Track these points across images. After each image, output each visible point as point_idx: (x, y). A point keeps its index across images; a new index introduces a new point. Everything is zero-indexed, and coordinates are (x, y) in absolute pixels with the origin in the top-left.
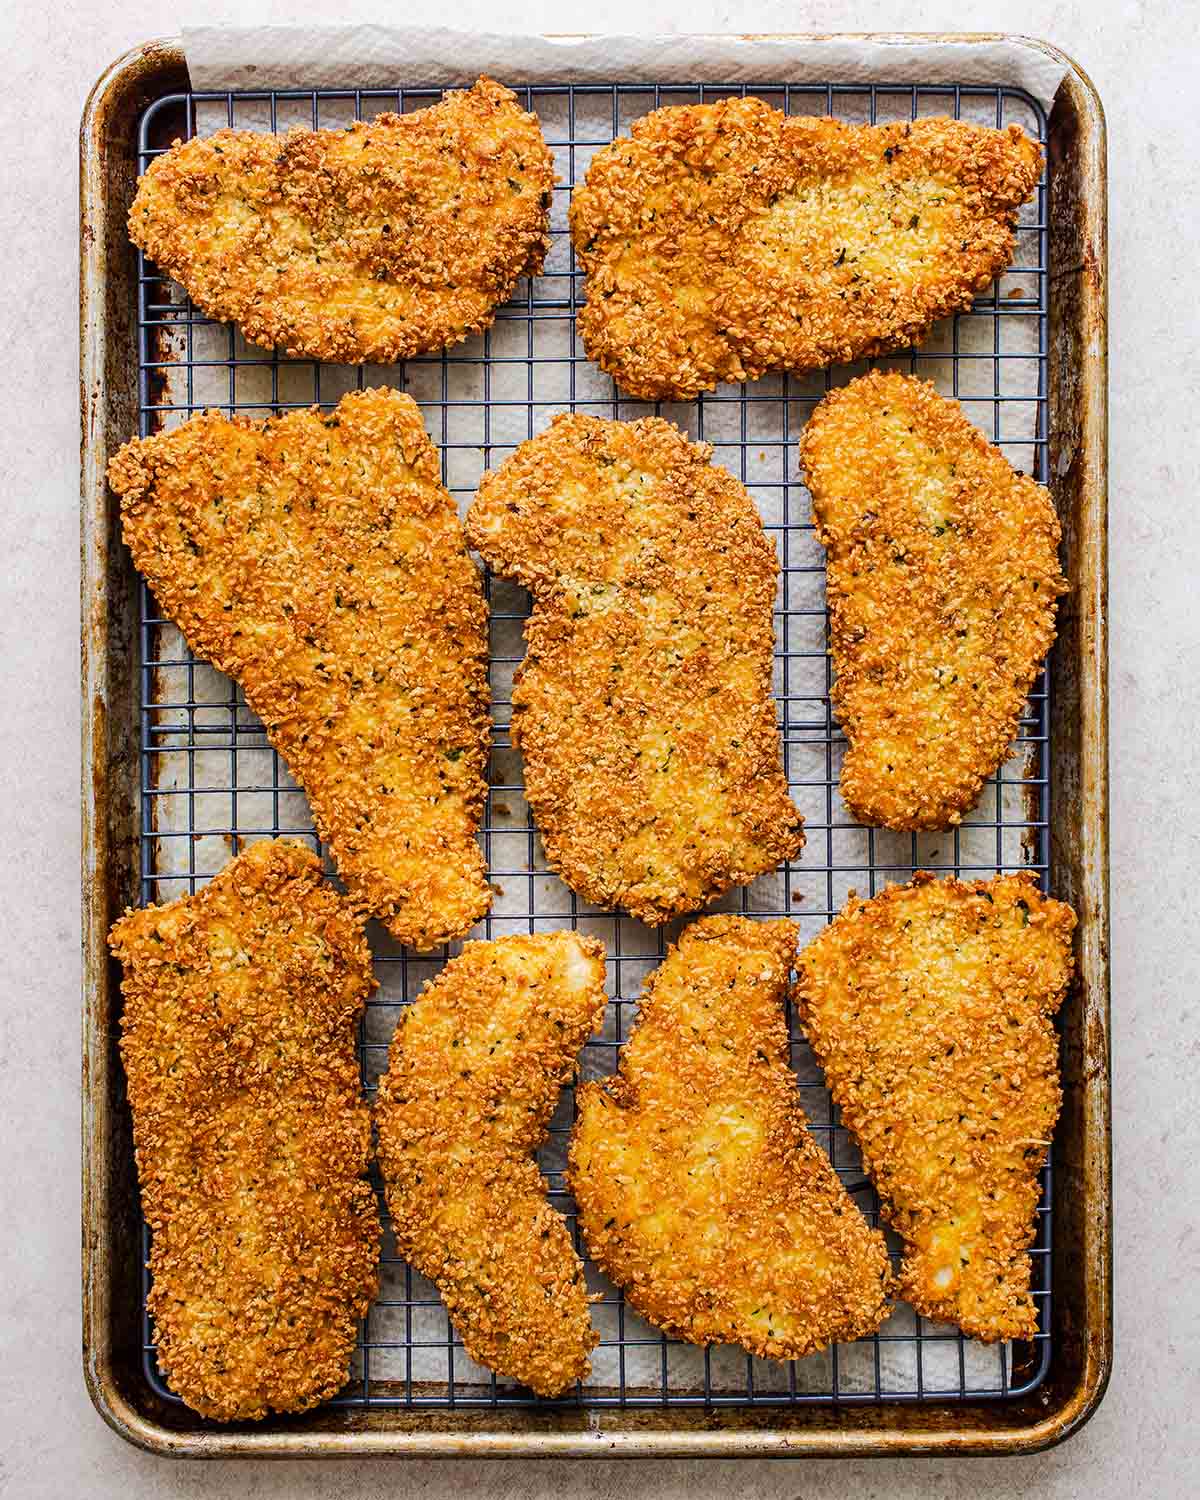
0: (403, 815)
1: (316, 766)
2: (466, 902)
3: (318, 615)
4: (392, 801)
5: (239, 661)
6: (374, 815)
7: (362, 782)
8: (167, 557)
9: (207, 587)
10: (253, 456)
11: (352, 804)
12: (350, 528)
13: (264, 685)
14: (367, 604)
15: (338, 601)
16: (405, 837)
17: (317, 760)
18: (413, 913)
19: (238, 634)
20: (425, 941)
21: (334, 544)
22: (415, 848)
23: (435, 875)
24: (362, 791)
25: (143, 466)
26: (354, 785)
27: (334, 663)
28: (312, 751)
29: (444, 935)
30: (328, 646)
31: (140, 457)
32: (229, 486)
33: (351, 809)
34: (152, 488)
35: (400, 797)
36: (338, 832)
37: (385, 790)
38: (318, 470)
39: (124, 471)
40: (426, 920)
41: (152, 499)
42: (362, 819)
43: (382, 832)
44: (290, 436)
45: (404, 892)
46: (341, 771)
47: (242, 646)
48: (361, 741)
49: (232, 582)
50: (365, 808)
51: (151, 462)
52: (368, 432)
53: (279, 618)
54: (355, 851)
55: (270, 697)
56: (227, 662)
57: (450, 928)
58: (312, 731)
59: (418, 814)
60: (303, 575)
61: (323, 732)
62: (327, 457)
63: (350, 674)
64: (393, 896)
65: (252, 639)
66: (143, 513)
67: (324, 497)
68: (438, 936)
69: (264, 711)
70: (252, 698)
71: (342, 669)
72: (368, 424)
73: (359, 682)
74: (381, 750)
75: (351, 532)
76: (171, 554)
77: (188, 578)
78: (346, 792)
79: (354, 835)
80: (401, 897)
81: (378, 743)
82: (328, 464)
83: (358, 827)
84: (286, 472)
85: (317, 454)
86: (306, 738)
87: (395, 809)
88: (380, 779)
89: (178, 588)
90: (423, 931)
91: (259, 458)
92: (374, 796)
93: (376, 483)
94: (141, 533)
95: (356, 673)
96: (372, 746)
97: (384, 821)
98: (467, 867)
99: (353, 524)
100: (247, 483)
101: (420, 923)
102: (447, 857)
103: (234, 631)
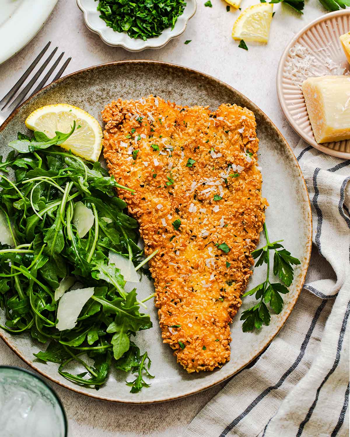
0: (198, 304)
1: (164, 270)
2: (217, 352)
3: (185, 201)
4: (194, 296)
5: (142, 211)
6: (185, 300)
7: (183, 283)
8: (120, 155)
9: (134, 174)
10: (173, 120)
11: (175, 292)
12: (210, 165)
13: (151, 225)
14: (208, 201)
15: (195, 197)
16: (196, 314)
17: (165, 267)
18: (190, 351)
19: (144, 199)
20: (193, 366)
21: (200, 170)
22: (200, 320)
23: (206, 336)
24: (182, 287)
25: (120, 112)
26: (180, 283)
27: (186, 224)
28: (165, 262)
29: (202, 365)
30: (185, 216)
31: (120, 108)
32: (158, 131)
33: (175, 294)
34: (122, 123)
35: (199, 294)
36: (165, 303)
37: (193, 290)
38: (202, 135)
39: (111, 112)
40: (196, 356)
41: (120, 127)
42: (178, 300)
43: (186, 309)
44: (193, 116)
45: (189, 339)
46: (174, 275)
47: (144, 204)
48: (188, 264)
49: (147, 175)
50: (181, 295)
51: (125, 112)
52: (229, 124)
53: (165, 197)
54: (171, 314)
55: (152, 231)
56: (136, 210)
57: (206, 363)
58: (167, 253)
59: (205, 305)
60: (181, 180)
61: (172, 254)
62: (208, 131)
63: (191, 232)
64: (184, 340)
65: (149, 203)
66: (115, 133)
67: (202, 148)
68: (199, 365)
69: (147, 237)
70: (143, 230)
71: (188, 228)
72: (230, 121)
73: (195, 236)
74: (196, 271)
75: (209, 167)
76: (122, 154)
77: (127, 167)
78: (174, 285)
79: (172, 306)
80: (187, 342)
81: (196, 267)
82: (207, 134)
83: (176, 304)
84: (186, 131)
85: (203, 128)
86: (163, 255)
87: (194, 299)
88: (192, 284)
89: (121, 170)
90: (193, 360)
91: (176, 122)
92: (187, 291)
93: (227, 148)
94: (111, 141)
95: (194, 231)
96: (193, 268)
97: (188, 304)
98: (222, 337)
99: (212, 164)
100: (167, 132)
101: (193, 356)
102: (214, 329)
103: (142, 197)
